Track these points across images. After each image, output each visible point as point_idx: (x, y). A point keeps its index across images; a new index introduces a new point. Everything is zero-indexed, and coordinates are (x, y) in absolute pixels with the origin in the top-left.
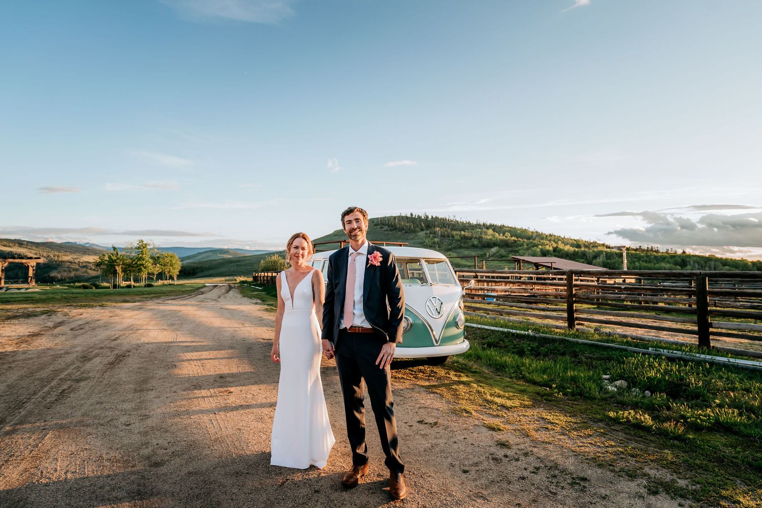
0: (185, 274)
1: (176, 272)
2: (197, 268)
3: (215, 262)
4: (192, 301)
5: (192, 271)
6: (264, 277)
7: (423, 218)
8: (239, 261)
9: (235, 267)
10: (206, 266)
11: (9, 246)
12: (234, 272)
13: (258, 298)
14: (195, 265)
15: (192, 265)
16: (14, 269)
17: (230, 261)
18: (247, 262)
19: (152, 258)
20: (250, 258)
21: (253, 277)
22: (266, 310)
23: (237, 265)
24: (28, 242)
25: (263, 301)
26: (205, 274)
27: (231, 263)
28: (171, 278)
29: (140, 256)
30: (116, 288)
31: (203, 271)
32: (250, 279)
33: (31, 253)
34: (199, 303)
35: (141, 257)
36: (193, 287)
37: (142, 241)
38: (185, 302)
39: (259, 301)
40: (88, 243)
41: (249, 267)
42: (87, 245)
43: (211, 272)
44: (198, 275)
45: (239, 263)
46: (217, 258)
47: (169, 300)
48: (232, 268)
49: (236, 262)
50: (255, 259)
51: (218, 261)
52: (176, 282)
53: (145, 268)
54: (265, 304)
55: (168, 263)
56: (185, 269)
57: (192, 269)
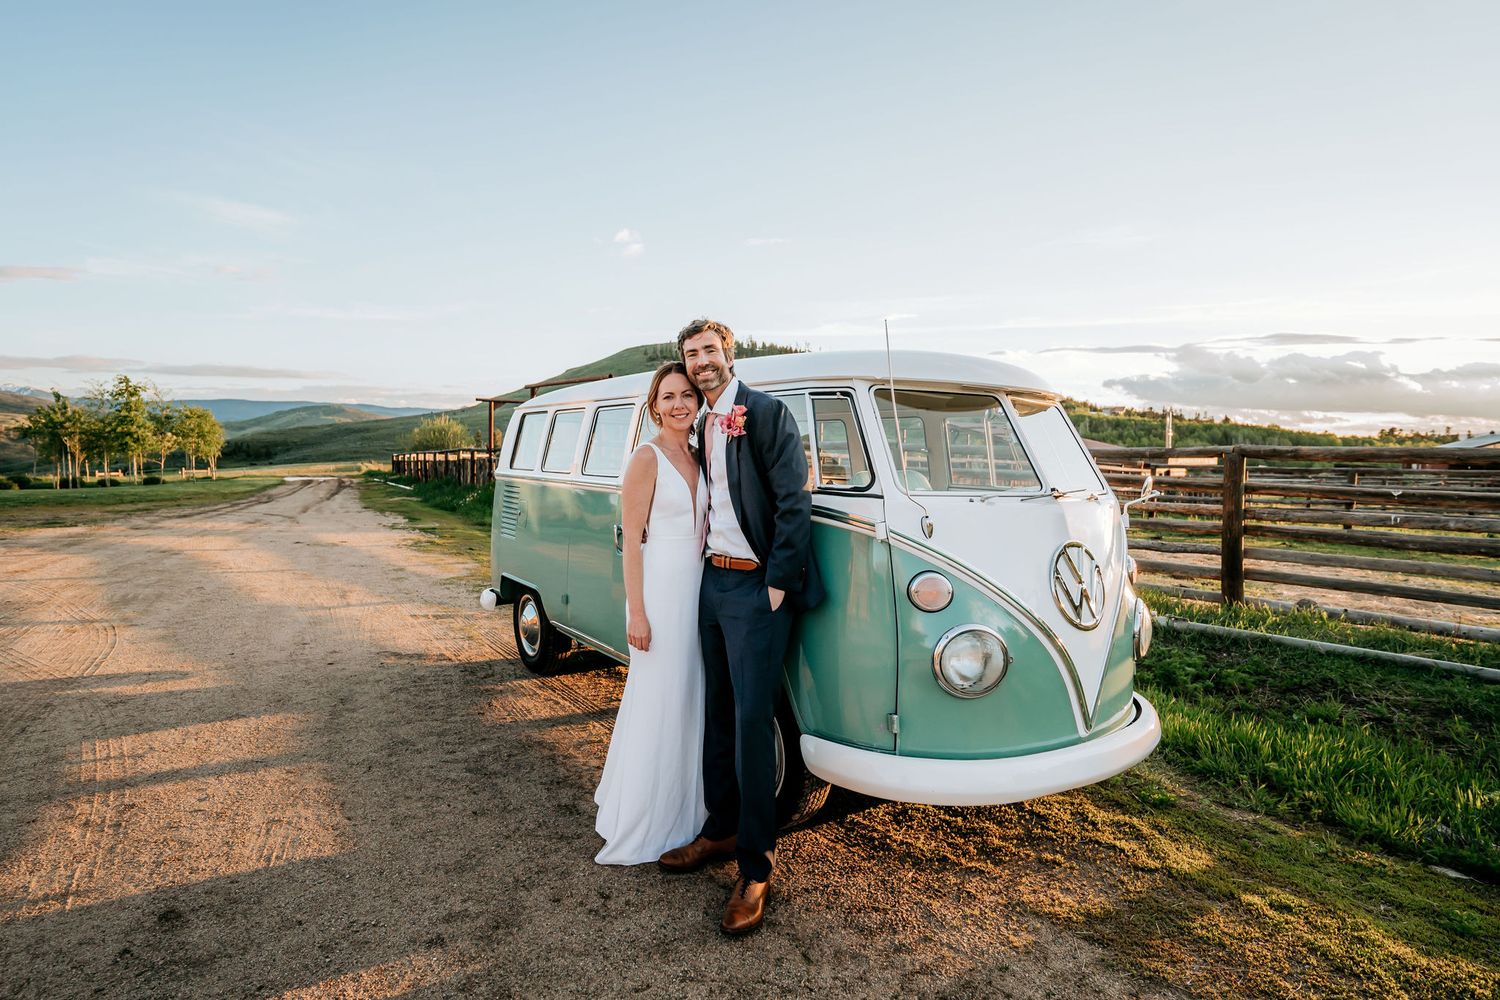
0: (249, 455)
1: (213, 452)
2: (276, 444)
3: (312, 431)
4: (231, 522)
5: (264, 450)
6: (416, 463)
7: (745, 346)
8: (367, 430)
9: (359, 443)
10: (294, 440)
12: (355, 452)
13: (400, 513)
14: (270, 438)
15: (264, 437)
17: (346, 429)
18: (384, 432)
19: (153, 418)
20: (389, 423)
21: (393, 462)
22: (417, 545)
23: (363, 439)
25: (412, 519)
26: (293, 457)
27: (348, 434)
28: (202, 464)
29: (124, 413)
30: (67, 487)
31: (288, 450)
32: (387, 468)
34: (246, 526)
35: (126, 417)
36: (253, 486)
37: (127, 380)
38: (208, 525)
39: (401, 520)
40: (26, 389)
41: (387, 443)
42: (25, 394)
43: (306, 452)
44: (278, 458)
45: (367, 435)
46: (318, 424)
47: (170, 518)
48: (351, 445)
49: (360, 431)
50: (402, 427)
51: (320, 430)
52: (213, 472)
53: (137, 440)
54: (414, 529)
55: (192, 430)
56: (248, 446)
57: (262, 447)
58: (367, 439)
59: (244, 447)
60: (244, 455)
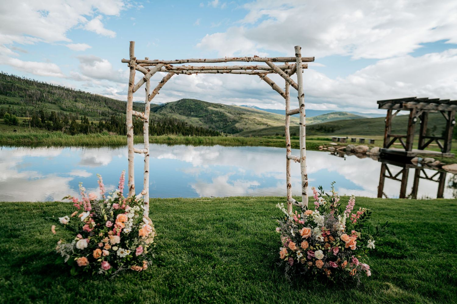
0: (325, 130)
5: (331, 129)
10: (342, 125)
11: (217, 108)
14: (332, 124)
15: (330, 124)
16: (218, 122)
23: (369, 126)
24: (224, 105)
31: (339, 129)
33: (226, 111)
41: (380, 128)
44: (336, 132)
48: (365, 128)
56: (325, 127)
57: (331, 127)
58: (371, 126)
59: (324, 127)
60: (323, 131)
